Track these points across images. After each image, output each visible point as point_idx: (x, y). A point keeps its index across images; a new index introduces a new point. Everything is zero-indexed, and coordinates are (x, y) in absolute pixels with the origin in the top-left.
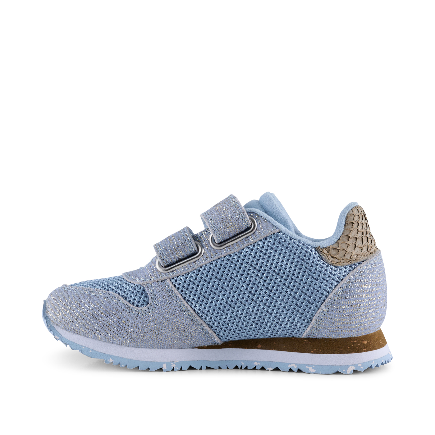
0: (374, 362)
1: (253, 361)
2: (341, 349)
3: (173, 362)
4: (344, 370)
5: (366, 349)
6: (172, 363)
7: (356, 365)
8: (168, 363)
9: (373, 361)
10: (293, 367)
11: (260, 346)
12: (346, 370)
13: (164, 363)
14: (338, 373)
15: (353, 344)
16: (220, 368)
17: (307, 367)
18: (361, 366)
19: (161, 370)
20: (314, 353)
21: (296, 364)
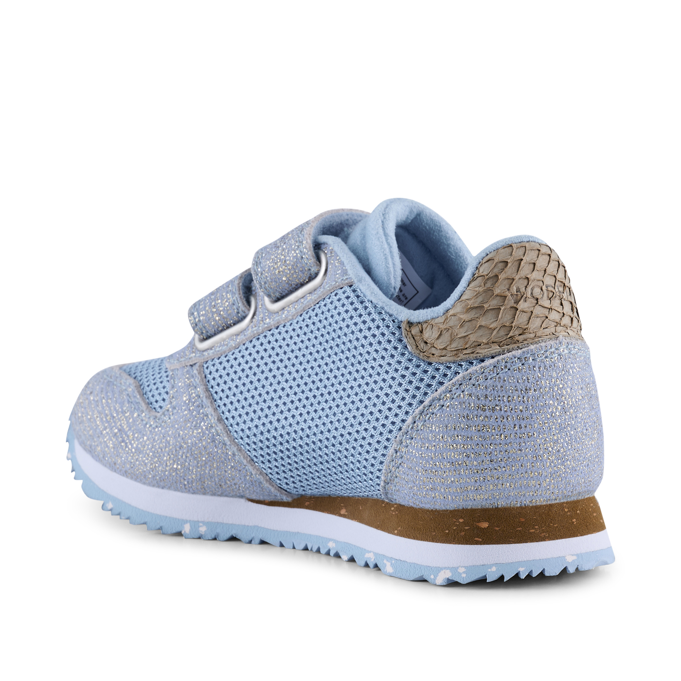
0: (494, 569)
1: (328, 539)
2: (435, 533)
3: (203, 522)
4: (432, 577)
5: (480, 540)
6: (201, 524)
7: (454, 570)
8: (195, 524)
9: (493, 565)
10: (370, 558)
11: (343, 512)
12: (435, 577)
13: (186, 522)
14: (423, 581)
15: (456, 525)
16: (282, 545)
17: (385, 561)
18: (464, 572)
19: (179, 534)
20: (397, 535)
21: (376, 554)
